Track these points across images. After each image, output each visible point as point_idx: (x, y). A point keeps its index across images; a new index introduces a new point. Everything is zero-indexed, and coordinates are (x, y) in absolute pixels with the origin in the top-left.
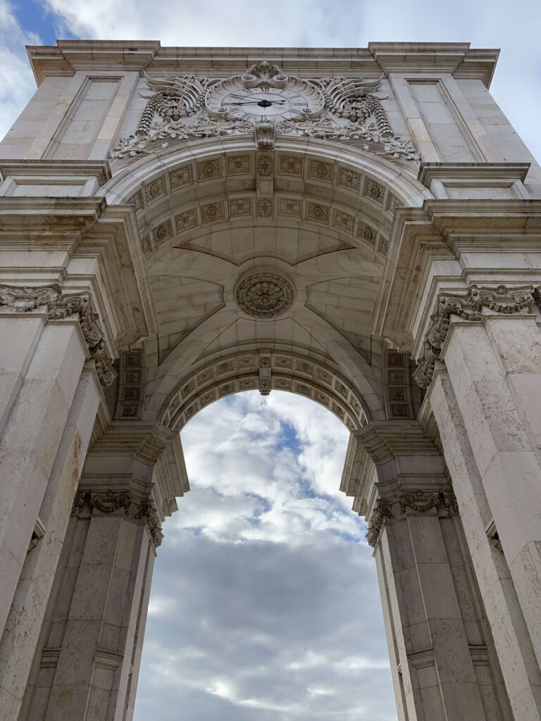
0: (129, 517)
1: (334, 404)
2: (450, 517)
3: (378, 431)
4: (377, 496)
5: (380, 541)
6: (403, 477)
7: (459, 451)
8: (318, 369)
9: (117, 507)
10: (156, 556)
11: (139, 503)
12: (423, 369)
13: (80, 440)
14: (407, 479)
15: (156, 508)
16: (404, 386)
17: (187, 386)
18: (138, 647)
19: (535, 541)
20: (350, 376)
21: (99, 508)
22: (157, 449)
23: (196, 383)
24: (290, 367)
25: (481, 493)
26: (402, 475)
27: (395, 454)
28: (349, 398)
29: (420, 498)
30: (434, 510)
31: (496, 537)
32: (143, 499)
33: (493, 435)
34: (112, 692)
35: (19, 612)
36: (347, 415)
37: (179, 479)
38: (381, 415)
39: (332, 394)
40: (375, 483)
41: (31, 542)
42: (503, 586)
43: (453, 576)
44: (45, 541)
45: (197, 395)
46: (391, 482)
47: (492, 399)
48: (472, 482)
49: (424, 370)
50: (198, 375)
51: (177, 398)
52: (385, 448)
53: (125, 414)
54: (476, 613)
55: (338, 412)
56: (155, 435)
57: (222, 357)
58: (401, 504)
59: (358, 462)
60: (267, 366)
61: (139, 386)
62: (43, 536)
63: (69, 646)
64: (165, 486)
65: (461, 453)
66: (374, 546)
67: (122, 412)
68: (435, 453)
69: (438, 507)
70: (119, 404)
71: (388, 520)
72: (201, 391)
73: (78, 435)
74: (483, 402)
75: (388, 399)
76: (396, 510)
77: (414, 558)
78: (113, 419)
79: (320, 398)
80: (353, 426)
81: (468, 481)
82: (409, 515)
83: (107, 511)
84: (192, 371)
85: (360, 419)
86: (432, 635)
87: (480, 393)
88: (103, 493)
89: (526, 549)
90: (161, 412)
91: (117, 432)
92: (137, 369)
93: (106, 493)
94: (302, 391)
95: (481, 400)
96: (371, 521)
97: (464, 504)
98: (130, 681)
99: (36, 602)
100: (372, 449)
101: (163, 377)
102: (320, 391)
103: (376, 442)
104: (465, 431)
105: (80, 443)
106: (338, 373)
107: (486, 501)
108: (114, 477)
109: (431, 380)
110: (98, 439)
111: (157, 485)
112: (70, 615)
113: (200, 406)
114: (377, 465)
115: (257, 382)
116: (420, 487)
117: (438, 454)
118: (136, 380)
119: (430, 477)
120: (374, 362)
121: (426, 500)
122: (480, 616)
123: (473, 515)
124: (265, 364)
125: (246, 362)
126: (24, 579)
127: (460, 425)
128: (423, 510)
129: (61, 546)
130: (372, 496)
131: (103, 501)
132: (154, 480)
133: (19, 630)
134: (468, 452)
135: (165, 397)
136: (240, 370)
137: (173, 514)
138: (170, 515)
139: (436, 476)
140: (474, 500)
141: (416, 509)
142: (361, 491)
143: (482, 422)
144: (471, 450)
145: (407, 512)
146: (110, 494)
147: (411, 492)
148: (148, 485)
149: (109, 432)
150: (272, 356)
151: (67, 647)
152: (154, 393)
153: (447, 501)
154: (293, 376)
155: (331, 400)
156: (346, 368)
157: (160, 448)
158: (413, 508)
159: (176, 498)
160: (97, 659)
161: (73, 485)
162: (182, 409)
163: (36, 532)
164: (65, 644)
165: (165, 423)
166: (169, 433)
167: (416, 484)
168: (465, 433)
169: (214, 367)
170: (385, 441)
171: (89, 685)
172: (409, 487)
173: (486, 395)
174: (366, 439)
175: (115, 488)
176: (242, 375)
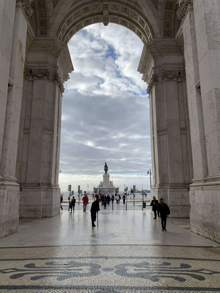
0: (49, 80)
1: (138, 30)
2: (182, 82)
3: (156, 43)
4: (153, 73)
5: (152, 91)
6: (165, 65)
7: (191, 50)
8: (131, 11)
9: (44, 76)
10: (62, 96)
11: (53, 75)
12: (182, 8)
13: (21, 44)
14: (166, 66)
15: (60, 77)
16: (171, 20)
17: (69, 20)
18: (59, 128)
19: (215, 89)
20: (147, 15)
21: (36, 76)
22: (58, 51)
23: (73, 18)
24: (118, 10)
25: (197, 69)
26: (164, 64)
27: (163, 54)
28: (145, 27)
29: (170, 74)
30: (176, 79)
31: (199, 87)
32: (54, 73)
33: (208, 42)
34: (51, 142)
35: (10, 113)
36: (143, 36)
37: (69, 65)
38: (159, 36)
39: (138, 25)
40: (153, 68)
41: (9, 88)
42: (198, 106)
43: (179, 105)
44: (14, 87)
45: (74, 25)
46: (159, 67)
47: (212, 23)
48: (194, 64)
49: (182, 10)
50: (73, 13)
51: (64, 26)
52: (159, 51)
53: (41, 33)
54: (185, 118)
55: (139, 35)
56: (56, 44)
57: (84, 4)
58: (162, 76)
59: (146, 58)
60: (107, 9)
61: (46, 19)
62: (13, 85)
63: (33, 127)
64: (63, 68)
65: (192, 51)
66: (149, 94)
67: (40, 33)
68: (180, 54)
69: (177, 78)
70: (38, 28)
71: (156, 83)
72: (76, 22)
73: (20, 41)
74: (207, 25)
75: (163, 28)
76: (160, 79)
77: (164, 98)
78: (36, 35)
79: (131, 27)
80: (145, 42)
81: (192, 64)
82: (165, 81)
83: (40, 78)
84: (70, 11)
85: (149, 38)
86: (167, 125)
87: (207, 20)
88: (37, 70)
89: (211, 91)
90: (58, 33)
91: (39, 42)
92: (44, 9)
93: (39, 70)
94: (124, 24)
95: (206, 24)
96: (149, 83)
97: (189, 74)
98: (57, 139)
99: (16, 110)
100: (153, 52)
101: (57, 14)
102: (132, 23)
103: (155, 49)
104: (196, 41)
105: (22, 45)
106: (141, 13)
107: (199, 73)
108: (41, 63)
109: (184, 15)
110: (31, 45)
111: (59, 67)
112: (32, 117)
113: (75, 31)
114: (154, 60)
115: (102, 18)
116: (171, 69)
117: (181, 54)
118: (44, 15)
119: (176, 65)
120: (159, 7)
121: (173, 75)
122: (186, 118)
123: (191, 79)
124: (106, 8)
125: (97, 7)
126: (9, 102)
127: (194, 38)
128: (171, 79)
129: (22, 90)
130: (150, 73)
131: (38, 73)
132: (58, 65)
133: (11, 120)
134: (195, 51)
135: (59, 25)
136: (94, 11)
137: (68, 80)
138: (67, 81)
139: (179, 64)
140: (193, 72)
141: (168, 78)
142: (146, 71)
143: (204, 36)
144: (197, 50)
145: (164, 79)
146: (40, 71)
147: (167, 71)
148: (56, 67)
149: (35, 42)
150: (109, 4)
151: (32, 128)
152: (53, 23)
153: (182, 75)
154: (119, 15)
155: (137, 28)
156: (145, 10)
157: (59, 51)
158: (167, 78)
159: (69, 73)
160: (44, 132)
161: (22, 64)
162: (67, 32)
163: (10, 83)
164: (31, 126)
165: (60, 39)
166: (62, 43)
167: (170, 68)
168: (195, 42)
169: (81, 9)
170: (159, 48)
171: (43, 140)
172: (167, 69)
173: (209, 22)
174: (150, 48)
175: (42, 68)
176: (95, 14)
